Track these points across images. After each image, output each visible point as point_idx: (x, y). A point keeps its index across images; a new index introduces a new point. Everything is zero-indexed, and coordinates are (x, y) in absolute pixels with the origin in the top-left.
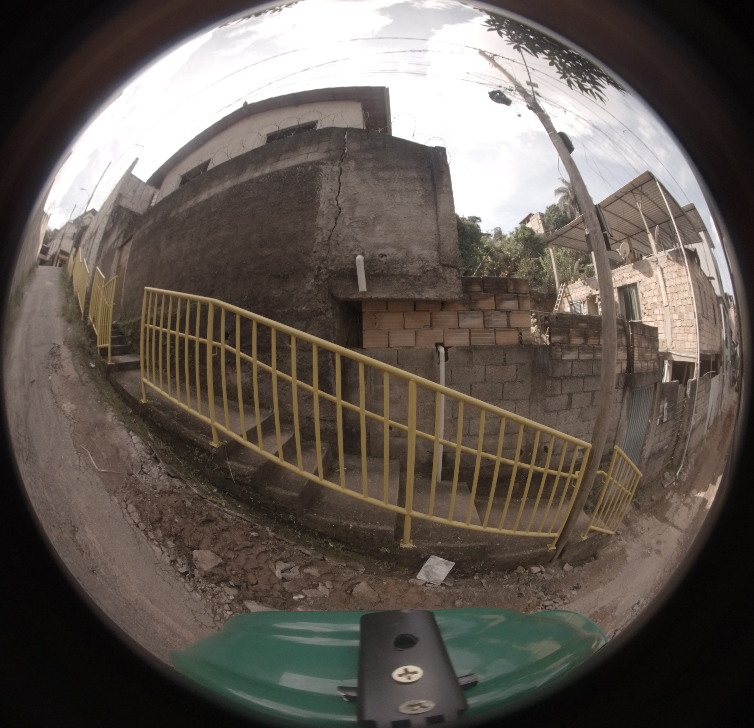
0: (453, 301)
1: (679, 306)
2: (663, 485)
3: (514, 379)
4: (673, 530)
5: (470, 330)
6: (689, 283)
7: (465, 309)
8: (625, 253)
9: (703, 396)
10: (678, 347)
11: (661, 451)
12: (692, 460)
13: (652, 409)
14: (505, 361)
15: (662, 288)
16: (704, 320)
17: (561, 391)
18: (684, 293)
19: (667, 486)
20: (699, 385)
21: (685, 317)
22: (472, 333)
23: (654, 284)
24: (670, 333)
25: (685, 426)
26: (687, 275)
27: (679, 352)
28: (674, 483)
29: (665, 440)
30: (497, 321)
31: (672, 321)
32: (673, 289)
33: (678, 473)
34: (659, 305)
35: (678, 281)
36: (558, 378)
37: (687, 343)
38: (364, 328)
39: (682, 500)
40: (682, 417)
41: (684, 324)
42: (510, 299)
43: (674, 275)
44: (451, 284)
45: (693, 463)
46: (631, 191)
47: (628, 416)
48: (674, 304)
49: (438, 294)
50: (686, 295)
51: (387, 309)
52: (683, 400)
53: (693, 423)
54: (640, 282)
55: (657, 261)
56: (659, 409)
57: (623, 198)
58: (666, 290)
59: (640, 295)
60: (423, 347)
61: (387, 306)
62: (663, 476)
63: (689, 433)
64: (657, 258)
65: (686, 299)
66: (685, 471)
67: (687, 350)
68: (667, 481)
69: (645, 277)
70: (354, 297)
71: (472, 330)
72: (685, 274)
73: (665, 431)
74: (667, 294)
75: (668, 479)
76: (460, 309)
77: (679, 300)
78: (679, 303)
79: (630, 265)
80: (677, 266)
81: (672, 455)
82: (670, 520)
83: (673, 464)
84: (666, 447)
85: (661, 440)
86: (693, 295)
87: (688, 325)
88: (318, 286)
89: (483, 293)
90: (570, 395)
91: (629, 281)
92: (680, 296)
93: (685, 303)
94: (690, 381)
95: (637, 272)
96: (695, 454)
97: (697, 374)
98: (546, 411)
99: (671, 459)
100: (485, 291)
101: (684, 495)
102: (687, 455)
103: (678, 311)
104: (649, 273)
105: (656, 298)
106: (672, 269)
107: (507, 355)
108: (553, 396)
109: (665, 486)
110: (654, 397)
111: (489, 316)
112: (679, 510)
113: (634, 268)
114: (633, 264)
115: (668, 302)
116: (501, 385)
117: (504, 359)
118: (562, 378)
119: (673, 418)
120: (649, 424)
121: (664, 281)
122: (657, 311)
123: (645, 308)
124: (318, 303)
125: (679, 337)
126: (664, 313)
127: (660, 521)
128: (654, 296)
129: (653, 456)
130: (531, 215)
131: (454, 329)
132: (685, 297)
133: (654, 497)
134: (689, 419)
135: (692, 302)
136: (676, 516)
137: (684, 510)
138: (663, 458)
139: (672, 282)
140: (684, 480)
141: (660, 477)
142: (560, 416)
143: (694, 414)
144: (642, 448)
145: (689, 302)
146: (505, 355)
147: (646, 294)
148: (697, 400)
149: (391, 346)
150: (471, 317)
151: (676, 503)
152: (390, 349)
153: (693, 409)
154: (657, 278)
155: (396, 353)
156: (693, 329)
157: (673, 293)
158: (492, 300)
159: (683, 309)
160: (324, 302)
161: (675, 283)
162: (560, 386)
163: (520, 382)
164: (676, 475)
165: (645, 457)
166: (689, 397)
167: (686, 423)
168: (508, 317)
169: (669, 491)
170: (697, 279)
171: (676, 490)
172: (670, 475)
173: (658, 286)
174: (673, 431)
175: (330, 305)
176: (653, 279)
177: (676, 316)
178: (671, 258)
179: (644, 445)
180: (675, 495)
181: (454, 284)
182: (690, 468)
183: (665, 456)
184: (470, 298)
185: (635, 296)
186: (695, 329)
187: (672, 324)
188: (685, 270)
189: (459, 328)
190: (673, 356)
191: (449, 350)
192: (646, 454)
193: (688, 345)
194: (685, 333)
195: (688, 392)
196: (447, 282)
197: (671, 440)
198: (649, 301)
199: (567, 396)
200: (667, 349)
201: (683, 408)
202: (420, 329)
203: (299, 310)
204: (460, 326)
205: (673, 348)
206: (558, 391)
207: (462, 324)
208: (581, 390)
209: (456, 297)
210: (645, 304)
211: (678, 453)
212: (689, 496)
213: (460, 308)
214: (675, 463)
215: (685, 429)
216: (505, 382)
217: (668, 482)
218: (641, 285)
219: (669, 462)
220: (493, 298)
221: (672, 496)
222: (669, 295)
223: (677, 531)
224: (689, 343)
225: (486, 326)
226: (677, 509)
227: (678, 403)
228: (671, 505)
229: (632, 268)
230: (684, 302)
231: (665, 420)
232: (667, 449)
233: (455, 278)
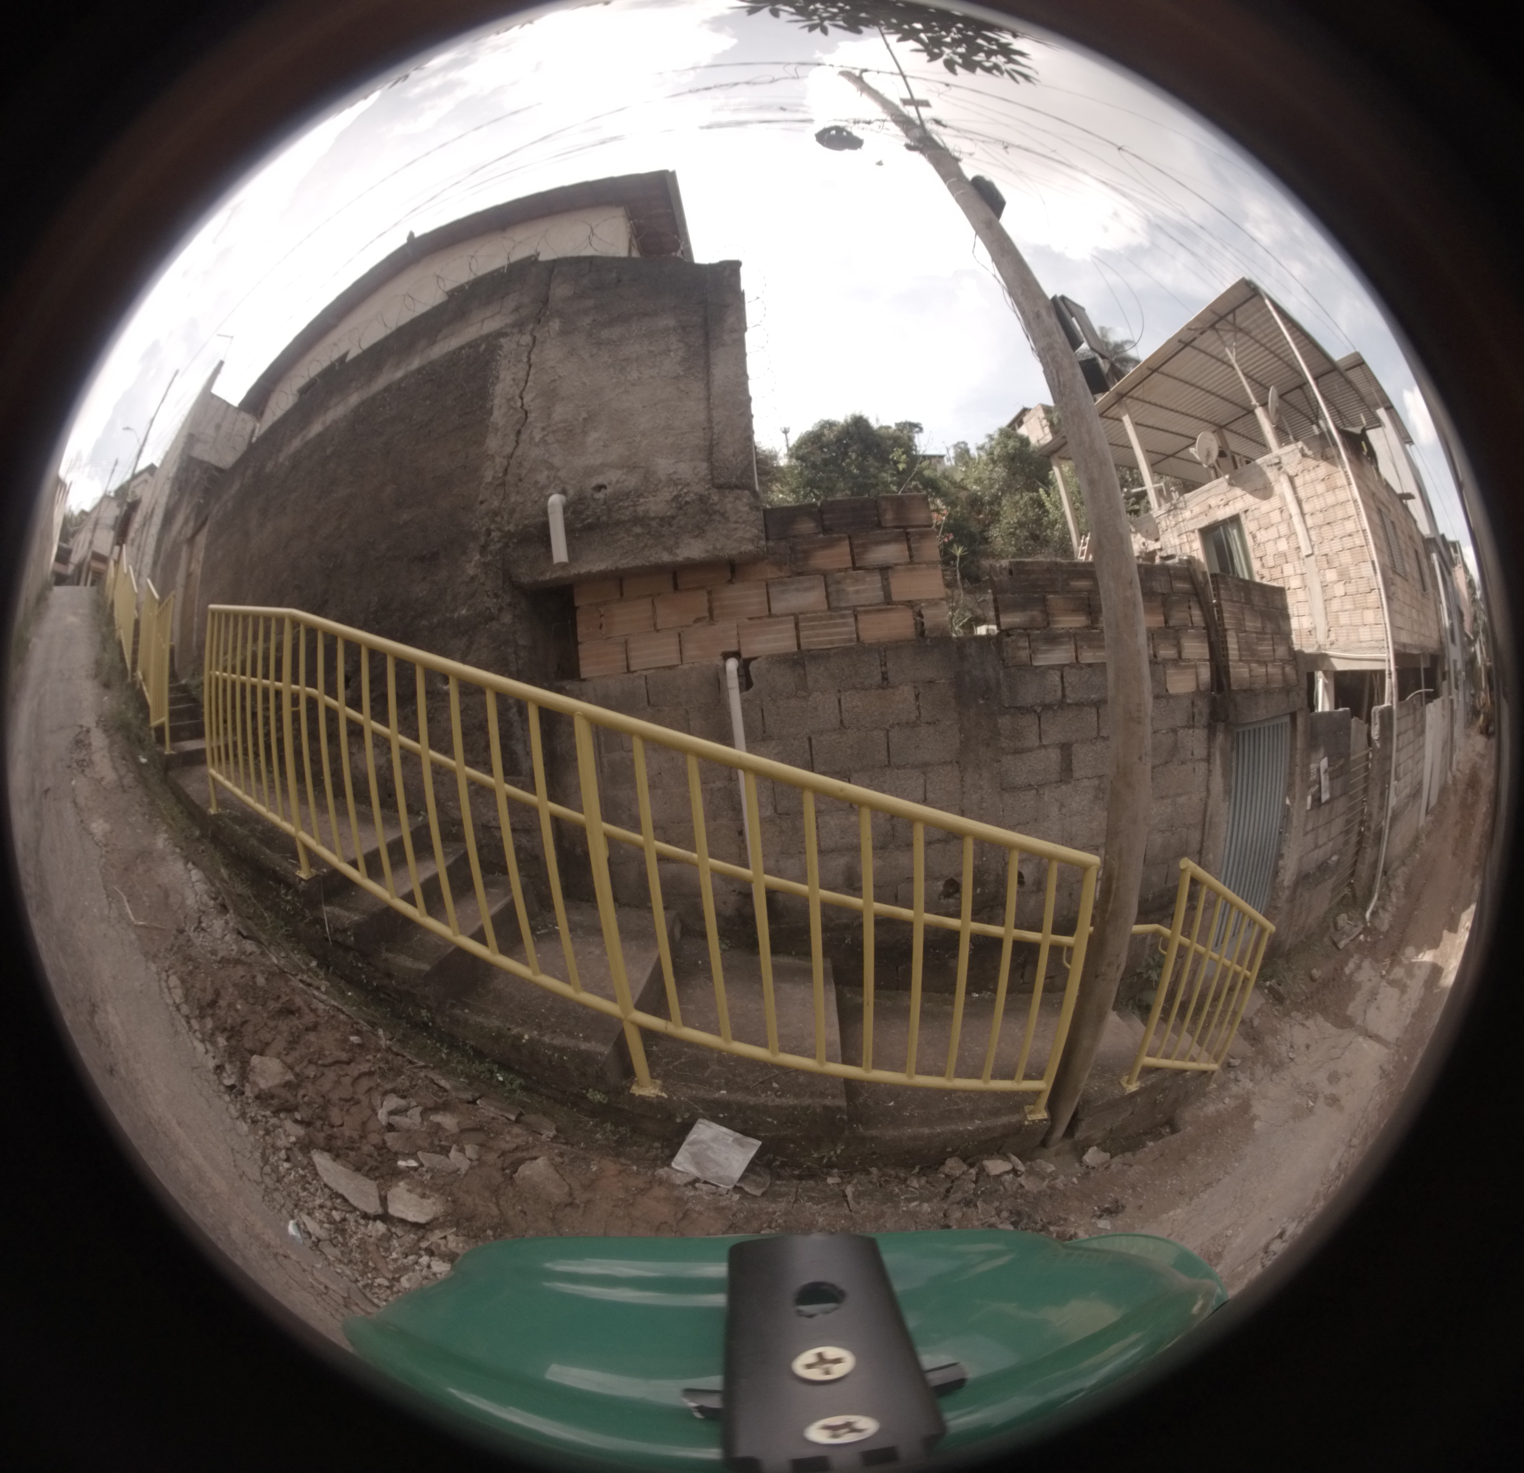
0: (754, 560)
1: (1337, 553)
2: (1335, 944)
3: (913, 717)
4: (1366, 1045)
5: (797, 619)
6: (1355, 501)
7: (782, 574)
8: (1208, 455)
9: (1409, 743)
10: (1342, 639)
11: (1323, 867)
12: (1399, 882)
13: (1292, 774)
14: (885, 678)
15: (1296, 519)
16: (1398, 580)
17: (1040, 740)
18: (1346, 523)
19: (1346, 945)
20: (1398, 719)
21: (1352, 575)
22: (801, 624)
23: (1278, 512)
24: (1322, 612)
25: (1375, 811)
26: (1349, 484)
27: (1345, 651)
28: (1362, 937)
29: (1331, 844)
30: (857, 592)
31: (1324, 586)
32: (1319, 519)
33: (1368, 915)
34: (1292, 556)
35: (1330, 499)
36: (1029, 710)
37: (1361, 629)
38: (580, 639)
39: (1384, 972)
40: (1365, 790)
41: (1351, 589)
42: (887, 542)
43: (1321, 488)
44: (736, 522)
45: (1402, 889)
46: (1212, 327)
47: (1227, 791)
48: (1326, 550)
49: (710, 547)
50: (1350, 526)
51: (622, 594)
52: (1365, 752)
53: (1393, 801)
54: (1246, 511)
55: (1279, 463)
56: (1308, 774)
57: (1195, 343)
58: (1305, 522)
59: (1249, 539)
60: (696, 665)
61: (621, 587)
62: (1335, 924)
63: (1386, 824)
64: (1278, 457)
65: (1350, 535)
66: (1383, 908)
67: (1364, 645)
68: (1344, 933)
69: (1257, 500)
70: (548, 576)
71: (801, 617)
72: (1345, 482)
73: (1327, 823)
74: (1308, 530)
75: (1347, 928)
76: (770, 576)
77: (1337, 540)
78: (1337, 545)
79: (1221, 480)
80: (1324, 468)
81: (1352, 874)
82: (1359, 1022)
83: (1354, 896)
84: (1335, 858)
85: (1320, 843)
86: (1366, 525)
87: (1361, 590)
88: (486, 565)
89: (821, 536)
90: (1066, 748)
91: (1222, 514)
92: (1338, 530)
93: (1351, 545)
94: (1376, 709)
95: (1238, 491)
96: (1404, 869)
97: (1392, 693)
98: (1006, 788)
99: (1350, 885)
100: (826, 530)
101: (1388, 961)
102: (1385, 873)
103: (1336, 564)
104: (1265, 491)
105: (1284, 540)
106: (1313, 475)
107: (889, 665)
108: (1017, 752)
109: (1342, 945)
110: (1293, 747)
111: (839, 582)
112: (1379, 997)
113: (1231, 484)
114: (1227, 477)
115: (1312, 547)
116: (882, 734)
117: (883, 673)
118: (1039, 710)
119: (1344, 793)
120: (1287, 810)
121: (1299, 502)
122: (1288, 569)
123: (1263, 566)
124: (485, 598)
125: (1344, 619)
126: (1304, 571)
127: (1335, 1025)
128: (1280, 537)
129: (1304, 879)
130: (1025, 411)
131: (760, 618)
132: (1349, 532)
133: (1316, 973)
134: (1383, 795)
135: (1366, 539)
136: (1372, 1012)
137: (1388, 996)
138: (1330, 883)
139: (1318, 504)
140: (1385, 927)
141: (1328, 925)
142: (1046, 798)
143: (1393, 783)
144: (1276, 863)
145: (1359, 540)
146: (885, 665)
147: (1262, 536)
148: (1398, 750)
149: (632, 669)
150: (797, 590)
151: (1370, 980)
152: (631, 676)
153: (1390, 771)
154: (1283, 498)
155: (643, 682)
156: (1373, 598)
157: (1320, 527)
158: (844, 548)
159: (1346, 558)
160: (496, 596)
161: (1323, 505)
162: (1036, 727)
163: (929, 723)
164: (1364, 918)
165: (1286, 883)
166: (1378, 745)
167: (1376, 804)
168: (886, 581)
169: (1352, 956)
170: (1373, 494)
171: (1369, 950)
172: (1350, 919)
173: (1285, 515)
174: (1348, 822)
175: (508, 599)
176: (1275, 502)
177: (1331, 575)
178: (1309, 453)
179: (1281, 856)
180: (1366, 964)
181: (744, 522)
182: (1394, 900)
183: (1334, 878)
184: (792, 549)
185: (1238, 543)
186: (1378, 597)
187: (1324, 592)
188: (1342, 473)
189: (770, 615)
190: (1334, 660)
191: (753, 666)
192: (1288, 877)
193: (1365, 634)
194: (1355, 609)
195: (1375, 733)
196: (727, 519)
197: (1346, 843)
198: (1270, 549)
199: (1058, 751)
200: (1320, 646)
201: (1366, 768)
202: (688, 626)
203: (456, 616)
204: (773, 611)
205: (1332, 644)
206: (1032, 740)
207: (778, 607)
208: (1094, 734)
209: (749, 547)
210: (1261, 558)
211: (1363, 870)
212: (1400, 963)
213: (771, 573)
214: (1359, 893)
215: (1375, 815)
216: (892, 726)
217: (1348, 936)
218: (1250, 518)
219: (1347, 891)
220: (847, 542)
221: (1359, 967)
222: (1312, 532)
223: (1377, 1046)
224: (1367, 629)
225: (834, 604)
226: (1373, 995)
227: (1352, 758)
228: (1359, 986)
229: (1226, 484)
230: (1348, 542)
231: (1325, 797)
232: (1338, 862)
233: (747, 509)
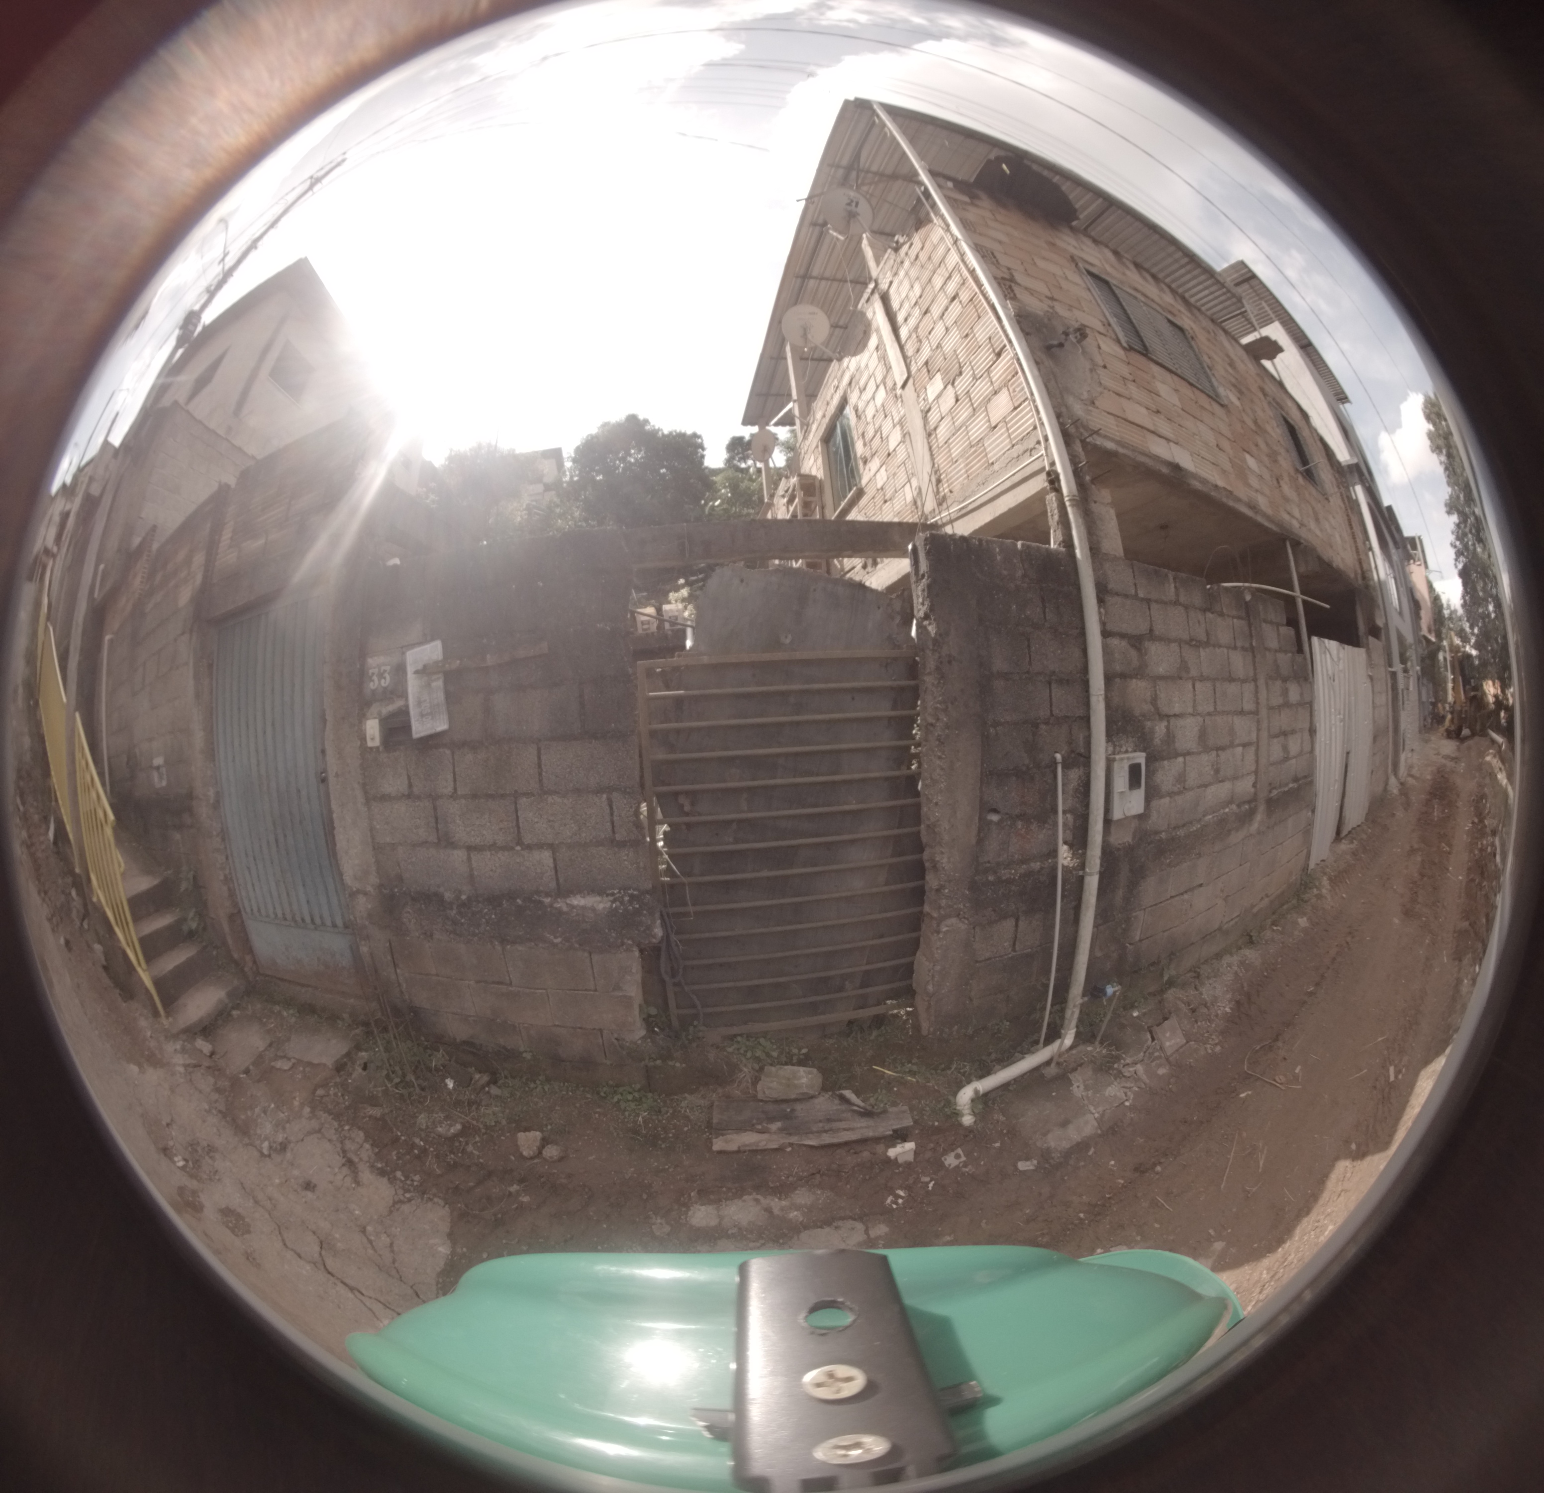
1: (939, 345)
10: (959, 483)
15: (891, 345)
18: (948, 286)
21: (964, 357)
23: (875, 353)
24: (926, 458)
27: (965, 500)
29: (538, 856)
31: (927, 414)
32: (913, 320)
34: (889, 402)
37: (989, 441)
41: (964, 382)
48: (924, 355)
50: (953, 285)
54: (851, 382)
55: (875, 287)
58: (898, 340)
59: (852, 417)
64: (876, 279)
67: (996, 466)
72: (942, 231)
74: (902, 348)
77: (938, 325)
78: (938, 333)
91: (835, 402)
93: (958, 311)
103: (940, 363)
104: (864, 337)
105: (882, 387)
106: (906, 264)
113: (840, 359)
114: (838, 353)
115: (909, 366)
121: (893, 320)
122: (887, 426)
123: (865, 443)
125: (957, 446)
126: (902, 413)
128: (878, 387)
129: (419, 900)
139: (911, 299)
145: (967, 293)
147: (863, 403)
154: (878, 330)
157: (916, 327)
159: (952, 340)
161: (919, 292)
173: (881, 351)
176: (873, 342)
177: (934, 388)
178: (903, 239)
179: (333, 823)
187: (926, 422)
188: (938, 223)
198: (871, 412)
200: (925, 518)
205: (943, 501)
210: (863, 434)
218: (852, 388)
222: (907, 346)
229: (837, 363)
230: (953, 311)
